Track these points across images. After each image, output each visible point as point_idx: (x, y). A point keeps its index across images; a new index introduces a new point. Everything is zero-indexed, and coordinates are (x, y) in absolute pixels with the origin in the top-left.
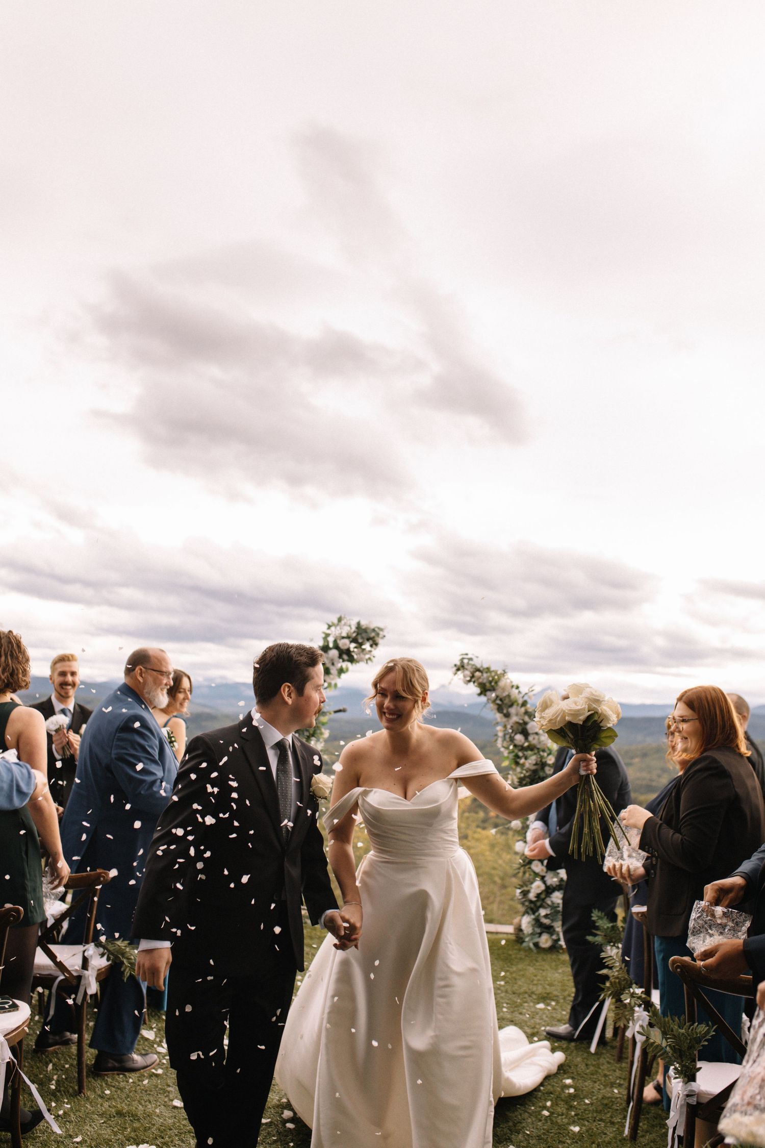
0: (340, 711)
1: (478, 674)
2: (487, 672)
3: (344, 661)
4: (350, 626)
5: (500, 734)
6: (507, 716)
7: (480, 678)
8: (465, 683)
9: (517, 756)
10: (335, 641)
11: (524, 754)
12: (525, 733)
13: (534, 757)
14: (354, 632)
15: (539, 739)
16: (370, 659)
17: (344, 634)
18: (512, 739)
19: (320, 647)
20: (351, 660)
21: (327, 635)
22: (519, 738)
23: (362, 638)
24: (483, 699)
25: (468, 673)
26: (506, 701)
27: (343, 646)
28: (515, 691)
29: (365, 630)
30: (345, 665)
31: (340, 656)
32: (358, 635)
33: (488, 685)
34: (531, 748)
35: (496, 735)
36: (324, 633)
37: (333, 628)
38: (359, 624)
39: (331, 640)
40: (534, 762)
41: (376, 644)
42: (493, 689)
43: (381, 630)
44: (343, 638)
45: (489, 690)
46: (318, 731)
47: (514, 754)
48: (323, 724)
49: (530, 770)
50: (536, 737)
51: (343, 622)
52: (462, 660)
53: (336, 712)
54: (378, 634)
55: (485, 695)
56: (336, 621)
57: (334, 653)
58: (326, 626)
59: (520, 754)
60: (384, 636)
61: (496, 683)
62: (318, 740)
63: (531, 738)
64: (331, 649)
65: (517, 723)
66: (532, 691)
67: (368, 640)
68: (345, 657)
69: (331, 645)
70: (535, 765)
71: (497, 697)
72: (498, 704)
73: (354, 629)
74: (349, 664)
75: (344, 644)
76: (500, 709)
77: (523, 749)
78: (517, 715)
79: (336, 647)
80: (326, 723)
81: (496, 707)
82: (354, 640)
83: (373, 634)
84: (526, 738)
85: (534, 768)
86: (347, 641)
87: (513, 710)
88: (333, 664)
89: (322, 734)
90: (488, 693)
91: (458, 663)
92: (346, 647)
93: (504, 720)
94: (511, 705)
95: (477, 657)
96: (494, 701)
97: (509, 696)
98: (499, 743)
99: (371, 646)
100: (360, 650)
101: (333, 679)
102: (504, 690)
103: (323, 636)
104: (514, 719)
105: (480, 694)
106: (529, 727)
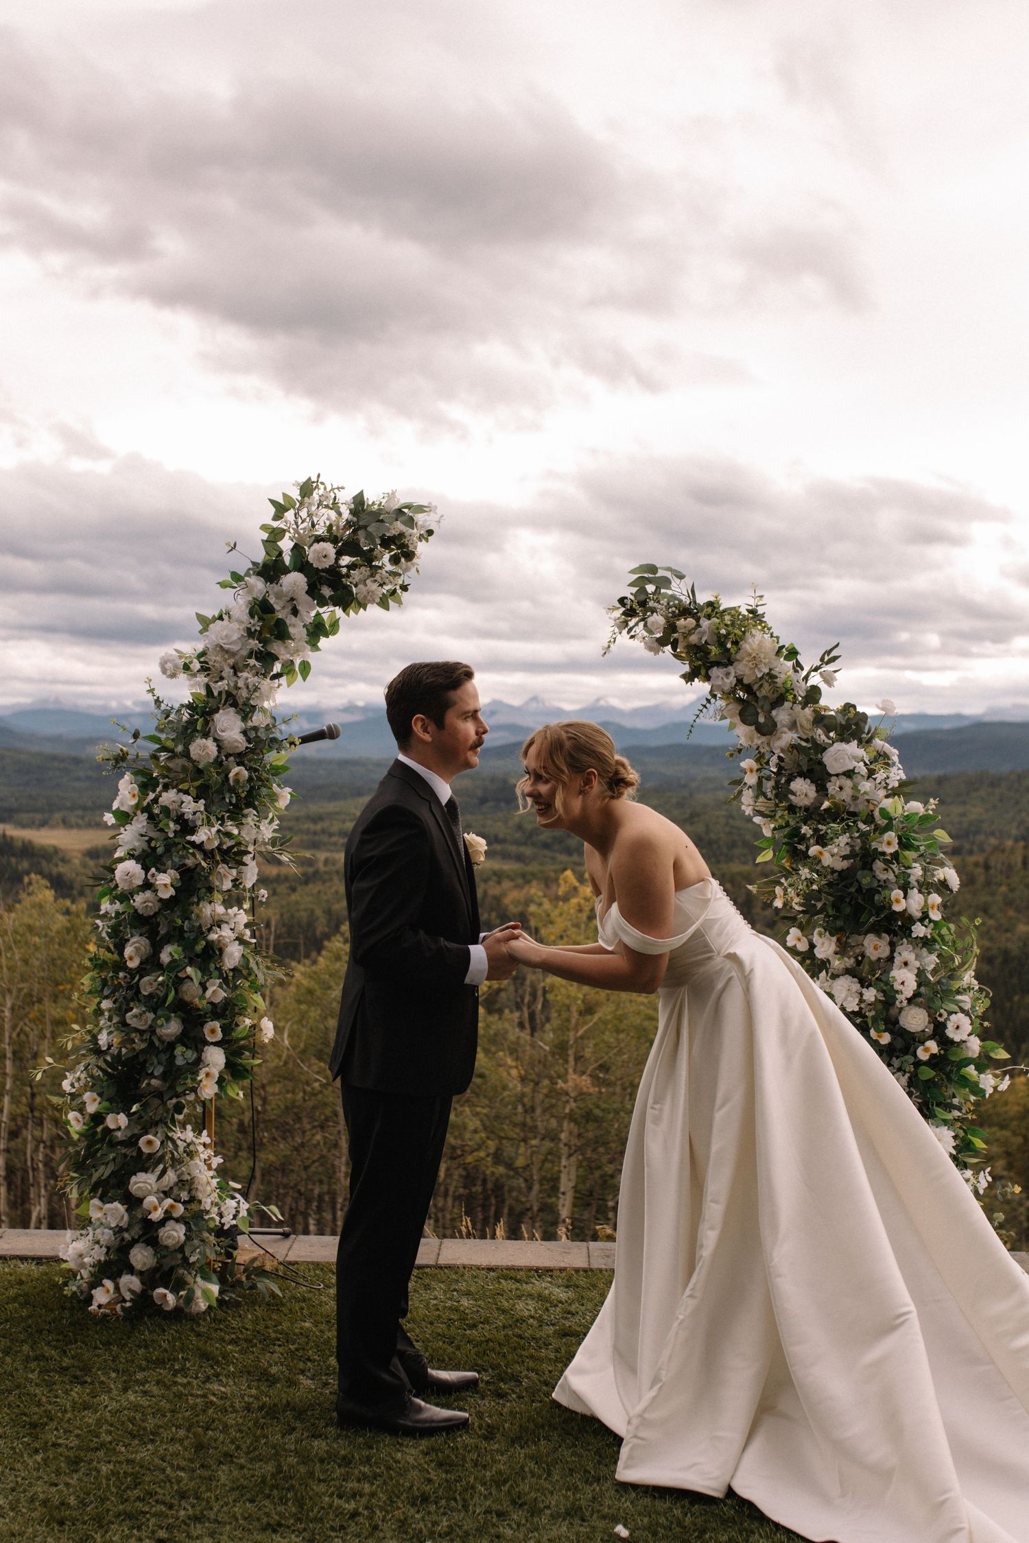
0: (319, 736)
1: (685, 623)
2: (709, 617)
3: (322, 602)
4: (335, 506)
5: (751, 779)
6: (768, 729)
7: (691, 632)
8: (650, 649)
9: (796, 835)
10: (297, 549)
11: (816, 830)
12: (819, 776)
13: (843, 839)
14: (349, 524)
15: (855, 788)
16: (394, 592)
17: (321, 530)
18: (782, 792)
19: (254, 563)
20: (346, 600)
21: (275, 535)
22: (803, 789)
23: (370, 537)
24: (701, 687)
25: (658, 619)
26: (765, 691)
27: (319, 559)
28: (785, 667)
29: (377, 516)
30: (326, 612)
31: (313, 591)
32: (355, 532)
33: (714, 650)
34: (835, 814)
35: (739, 782)
36: (264, 527)
37: (290, 515)
38: (359, 500)
39: (286, 545)
40: (847, 851)
41: (410, 556)
42: (727, 660)
43: (421, 509)
44: (319, 539)
45: (718, 664)
46: (264, 791)
47: (787, 830)
48: (276, 771)
49: (833, 871)
50: (848, 783)
51: (316, 496)
52: (640, 583)
53: (306, 739)
54: (411, 522)
55: (707, 678)
56: (295, 494)
57: (295, 581)
58: (272, 510)
59: (805, 830)
60: (430, 532)
61: (736, 643)
62: (262, 816)
63: (832, 787)
64: (286, 571)
65: (794, 747)
66: (835, 659)
67: (387, 542)
68: (327, 592)
69: (287, 559)
70: (844, 858)
71: (739, 681)
72: (740, 700)
73: (346, 514)
74: (339, 611)
75: (322, 554)
76: (747, 713)
77: (811, 814)
78: (793, 726)
79: (302, 564)
80: (284, 768)
81: (736, 708)
82: (348, 547)
83: (399, 527)
84: (822, 789)
85: (845, 864)
86: (330, 549)
87: (782, 715)
88: (295, 612)
89: (273, 798)
90: (715, 672)
91: (629, 592)
92: (327, 563)
93: (759, 740)
94: (779, 701)
95: (681, 577)
96: (729, 694)
97: (771, 676)
98: (747, 803)
99: (395, 560)
100: (365, 571)
101: (297, 651)
102: (755, 660)
103: (265, 536)
104: (788, 737)
105: (689, 677)
106: (828, 758)
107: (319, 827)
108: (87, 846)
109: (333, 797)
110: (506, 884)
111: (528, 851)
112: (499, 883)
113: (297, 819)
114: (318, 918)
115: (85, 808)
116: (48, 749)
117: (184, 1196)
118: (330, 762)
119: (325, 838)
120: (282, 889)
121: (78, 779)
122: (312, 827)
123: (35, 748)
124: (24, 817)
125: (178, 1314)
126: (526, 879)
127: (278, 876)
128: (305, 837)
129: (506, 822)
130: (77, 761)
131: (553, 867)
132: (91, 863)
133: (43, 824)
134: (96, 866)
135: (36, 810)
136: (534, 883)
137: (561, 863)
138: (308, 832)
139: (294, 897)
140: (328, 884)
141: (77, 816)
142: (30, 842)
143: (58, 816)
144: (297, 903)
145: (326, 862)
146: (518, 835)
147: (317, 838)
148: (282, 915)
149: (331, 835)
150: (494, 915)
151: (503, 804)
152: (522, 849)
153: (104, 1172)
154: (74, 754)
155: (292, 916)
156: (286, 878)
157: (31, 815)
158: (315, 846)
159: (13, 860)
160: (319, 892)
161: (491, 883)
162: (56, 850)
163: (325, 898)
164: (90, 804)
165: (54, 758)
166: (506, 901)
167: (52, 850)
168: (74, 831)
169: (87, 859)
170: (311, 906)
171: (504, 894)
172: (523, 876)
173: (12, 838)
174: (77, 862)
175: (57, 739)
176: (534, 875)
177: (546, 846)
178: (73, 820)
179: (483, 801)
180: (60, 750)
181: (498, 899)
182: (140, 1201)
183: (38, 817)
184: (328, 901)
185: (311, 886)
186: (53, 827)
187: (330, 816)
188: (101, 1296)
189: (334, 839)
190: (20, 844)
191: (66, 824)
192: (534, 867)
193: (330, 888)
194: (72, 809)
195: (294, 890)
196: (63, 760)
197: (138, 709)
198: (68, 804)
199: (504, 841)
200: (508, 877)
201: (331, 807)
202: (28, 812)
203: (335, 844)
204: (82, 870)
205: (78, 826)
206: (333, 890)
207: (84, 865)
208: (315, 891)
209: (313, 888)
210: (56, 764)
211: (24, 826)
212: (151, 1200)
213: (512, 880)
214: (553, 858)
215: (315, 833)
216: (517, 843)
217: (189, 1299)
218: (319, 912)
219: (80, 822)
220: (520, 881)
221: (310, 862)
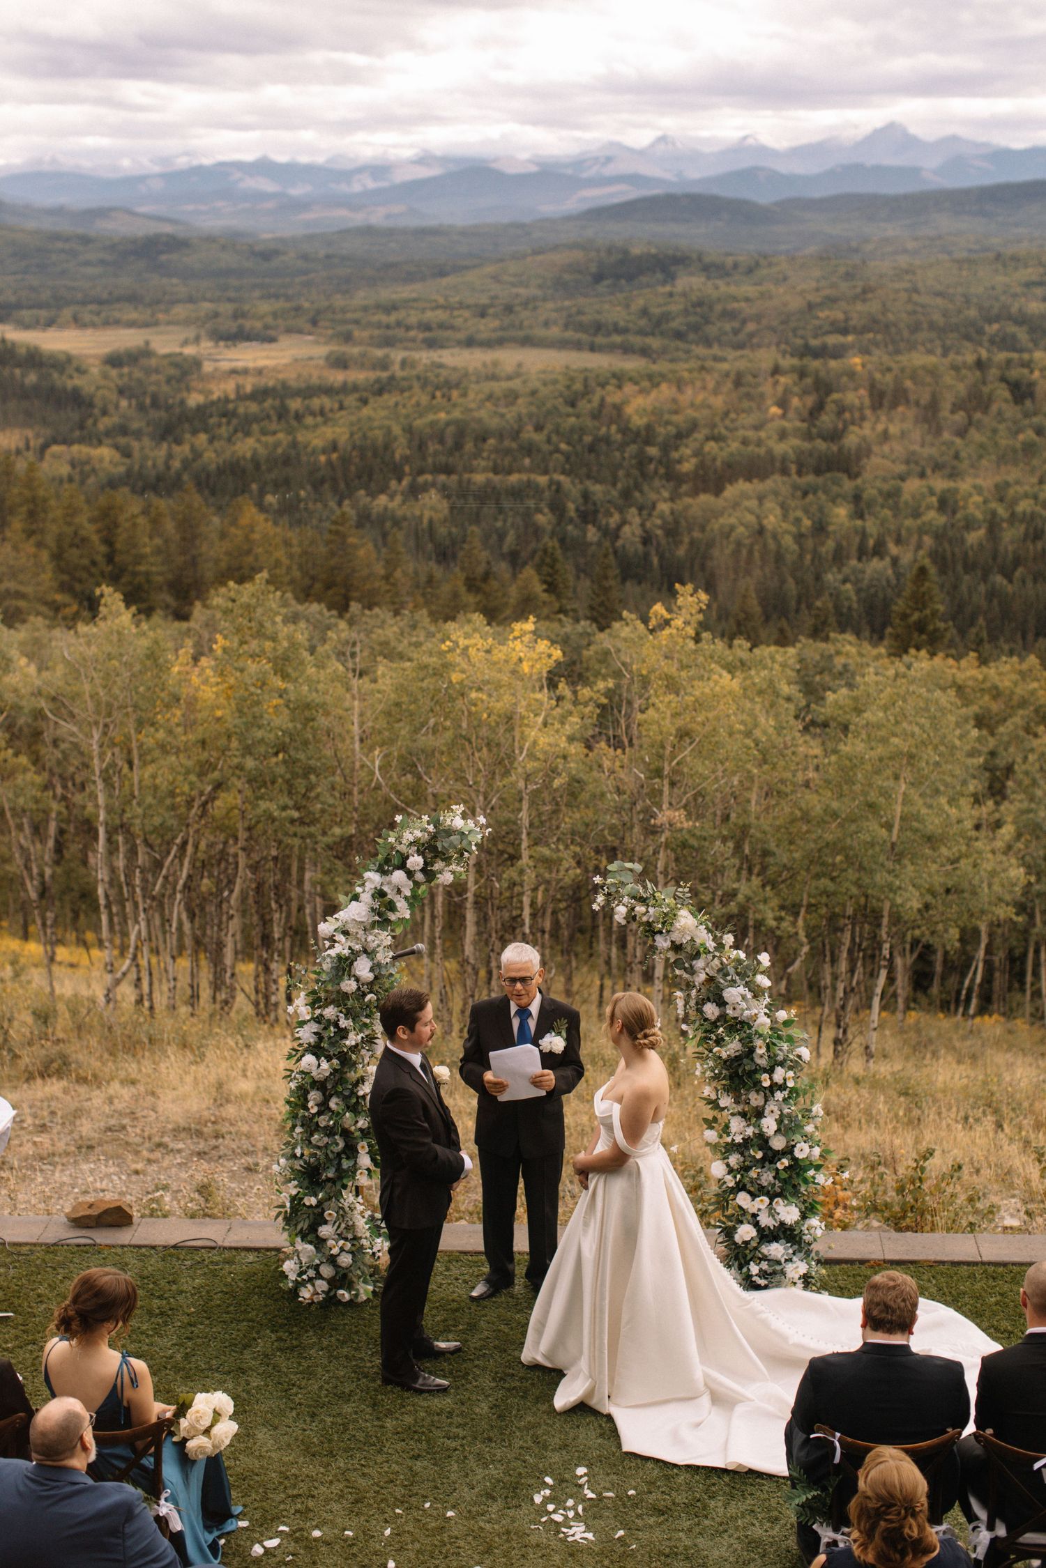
1: (639, 909)
2: (654, 906)
7: (643, 915)
12: (721, 1003)
22: (711, 1009)
26: (688, 950)
27: (413, 867)
33: (657, 926)
42: (666, 931)
45: (660, 933)
57: (399, 876)
63: (728, 1010)
65: (706, 984)
71: (673, 943)
75: (416, 864)
76: (678, 963)
84: (722, 1010)
88: (400, 892)
92: (419, 868)
94: (697, 955)
97: (692, 941)
102: (683, 933)
107: (392, 318)
108: (107, 350)
109: (410, 278)
110: (629, 388)
111: (655, 343)
112: (620, 387)
113: (365, 309)
114: (396, 439)
115: (101, 302)
116: (48, 224)
117: (350, 1236)
118: (404, 231)
119: (400, 333)
120: (351, 400)
121: (87, 263)
122: (384, 318)
123: (31, 225)
124: (26, 314)
125: (352, 1303)
126: (654, 380)
127: (345, 384)
128: (376, 332)
129: (627, 306)
130: (85, 240)
131: (686, 366)
132: (114, 373)
133: (50, 323)
134: (121, 376)
135: (40, 306)
136: (664, 386)
137: (698, 358)
138: (379, 325)
139: (366, 411)
140: (406, 394)
141: (91, 312)
142: (36, 349)
143: (67, 313)
144: (370, 419)
145: (404, 363)
146: (643, 322)
147: (390, 332)
148: (352, 435)
149: (408, 328)
150: (614, 428)
151: (623, 282)
152: (649, 341)
153: (304, 1225)
154: (80, 231)
155: (365, 437)
156: (355, 388)
157: (35, 312)
158: (388, 342)
159: (18, 372)
160: (397, 404)
161: (609, 388)
162: (69, 359)
163: (404, 411)
164: (105, 296)
165: (56, 237)
166: (629, 410)
167: (63, 357)
168: (89, 331)
169: (108, 368)
170: (387, 422)
171: (626, 402)
172: (650, 377)
173: (14, 344)
174: (95, 371)
175: (59, 211)
176: (663, 376)
177: (679, 335)
178: (87, 318)
179: (598, 278)
180: (65, 227)
181: (618, 408)
182: (324, 1240)
183: (44, 314)
184: (407, 416)
185: (386, 396)
186: (62, 327)
187: (407, 304)
188: (306, 1293)
189: (412, 333)
190: (23, 351)
191: (78, 322)
192: (662, 366)
193: (410, 398)
194: (84, 303)
195: (365, 402)
196: (67, 239)
197: (157, 169)
198: (79, 296)
199: (625, 331)
200: (631, 379)
201: (405, 292)
202: (30, 307)
203: (413, 340)
204: (102, 383)
205: (93, 325)
206: (413, 401)
207: (105, 376)
208: (391, 403)
209: (390, 399)
210: (60, 245)
211: (27, 327)
212: (331, 1243)
213: (636, 383)
214: (688, 352)
215: (388, 327)
216: (642, 332)
217: (357, 1295)
218: (397, 430)
219: (96, 319)
220: (646, 384)
221: (384, 364)
